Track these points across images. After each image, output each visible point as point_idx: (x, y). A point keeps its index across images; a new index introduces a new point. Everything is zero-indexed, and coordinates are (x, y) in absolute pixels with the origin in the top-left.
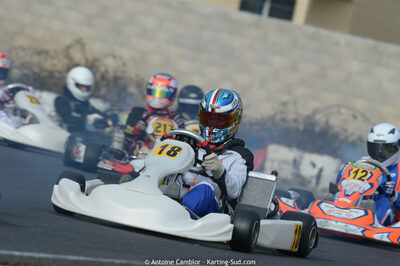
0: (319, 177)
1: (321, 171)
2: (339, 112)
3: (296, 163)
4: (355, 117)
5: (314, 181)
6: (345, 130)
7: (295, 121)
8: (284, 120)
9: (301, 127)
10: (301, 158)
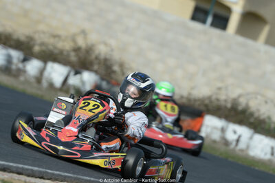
0: (238, 141)
1: (240, 137)
2: (256, 98)
3: (223, 130)
4: (266, 102)
5: (234, 143)
6: (258, 110)
7: (226, 101)
8: (218, 100)
9: (229, 105)
10: (227, 127)
